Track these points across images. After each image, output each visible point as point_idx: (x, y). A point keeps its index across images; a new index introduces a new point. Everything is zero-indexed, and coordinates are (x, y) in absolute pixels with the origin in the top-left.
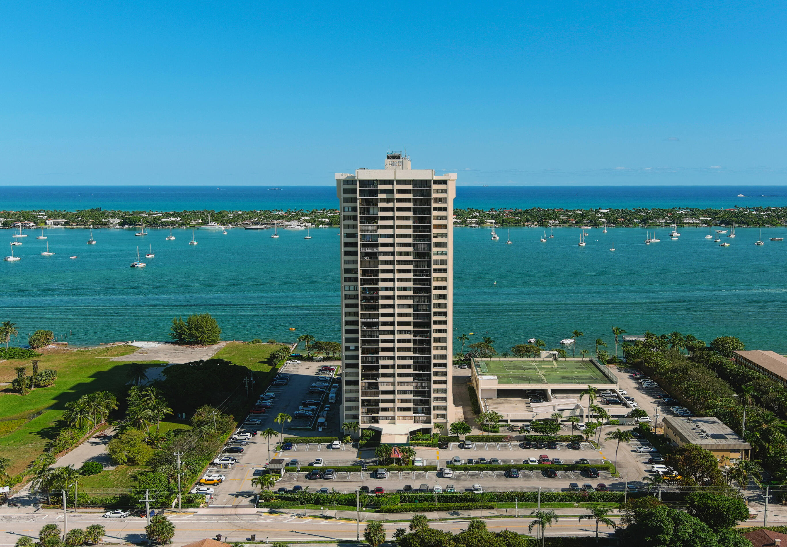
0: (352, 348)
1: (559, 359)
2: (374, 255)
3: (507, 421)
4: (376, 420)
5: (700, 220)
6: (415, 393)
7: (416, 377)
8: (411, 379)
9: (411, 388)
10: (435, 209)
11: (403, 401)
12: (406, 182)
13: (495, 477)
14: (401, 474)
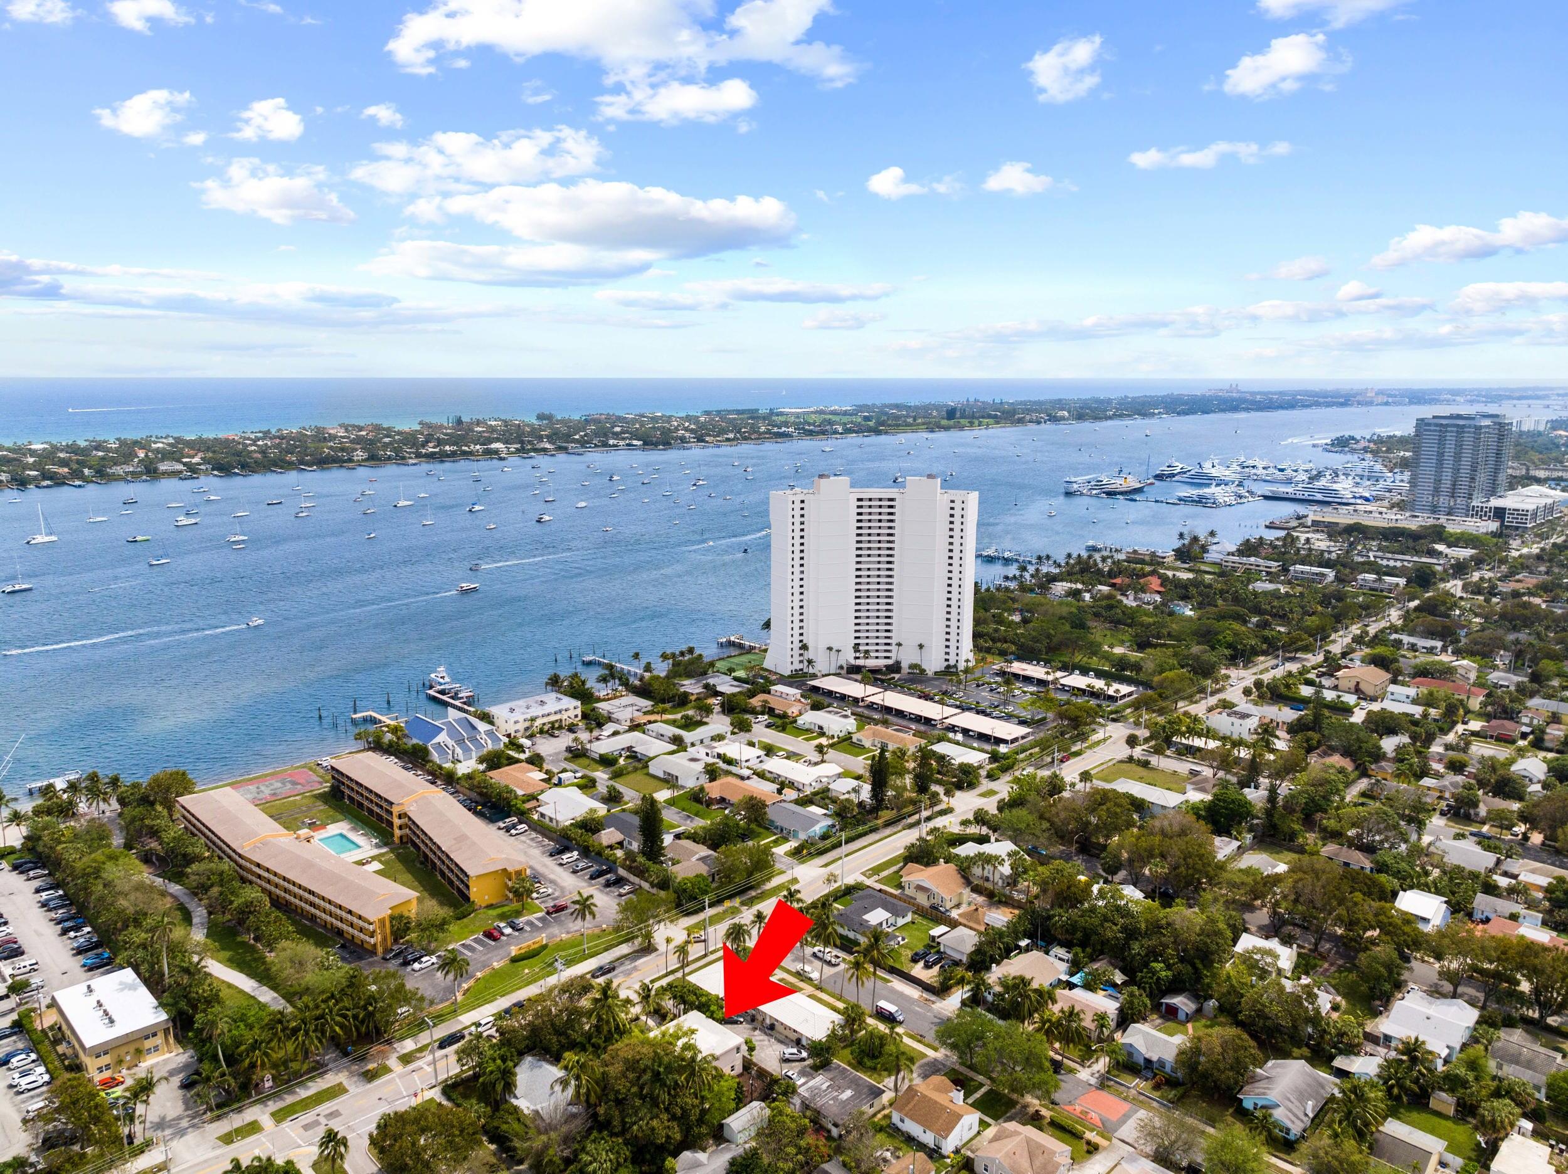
5: (185, 464)
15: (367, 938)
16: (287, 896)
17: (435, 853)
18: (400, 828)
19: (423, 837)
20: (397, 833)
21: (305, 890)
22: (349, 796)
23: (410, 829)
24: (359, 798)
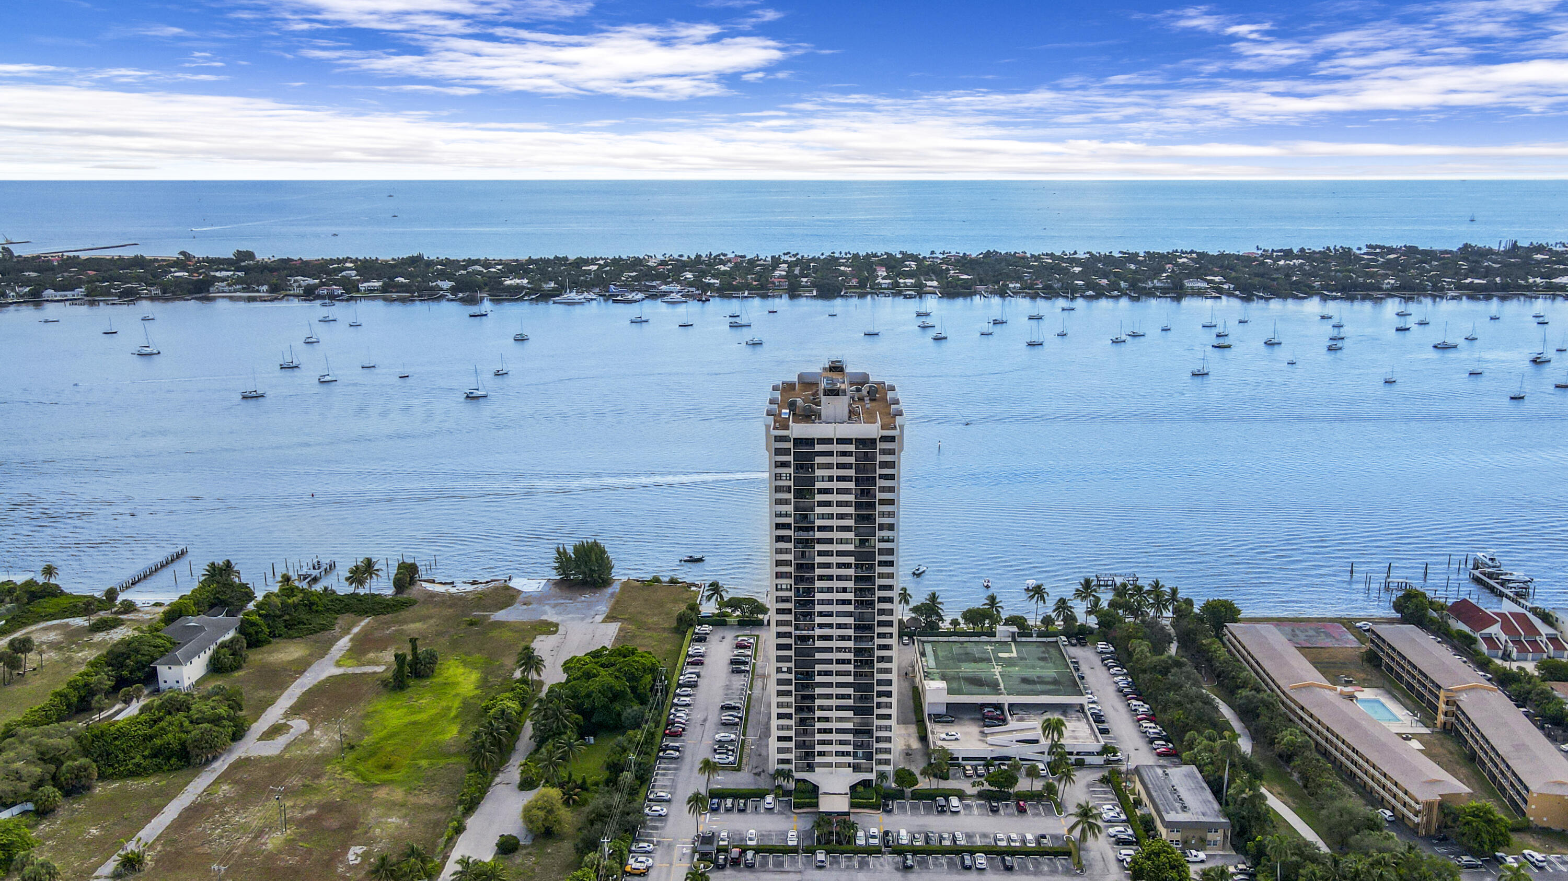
0: (785, 669)
1: (1019, 639)
2: (809, 543)
3: (957, 759)
4: (810, 768)
6: (856, 732)
7: (857, 710)
8: (850, 714)
9: (850, 725)
10: (881, 476)
11: (841, 743)
12: (848, 441)
13: (946, 867)
14: (843, 859)
15: (1411, 815)
16: (1328, 746)
17: (1486, 753)
18: (1446, 714)
19: (1474, 732)
20: (1441, 718)
21: (1349, 746)
22: (1387, 664)
23: (1457, 718)
24: (1400, 670)
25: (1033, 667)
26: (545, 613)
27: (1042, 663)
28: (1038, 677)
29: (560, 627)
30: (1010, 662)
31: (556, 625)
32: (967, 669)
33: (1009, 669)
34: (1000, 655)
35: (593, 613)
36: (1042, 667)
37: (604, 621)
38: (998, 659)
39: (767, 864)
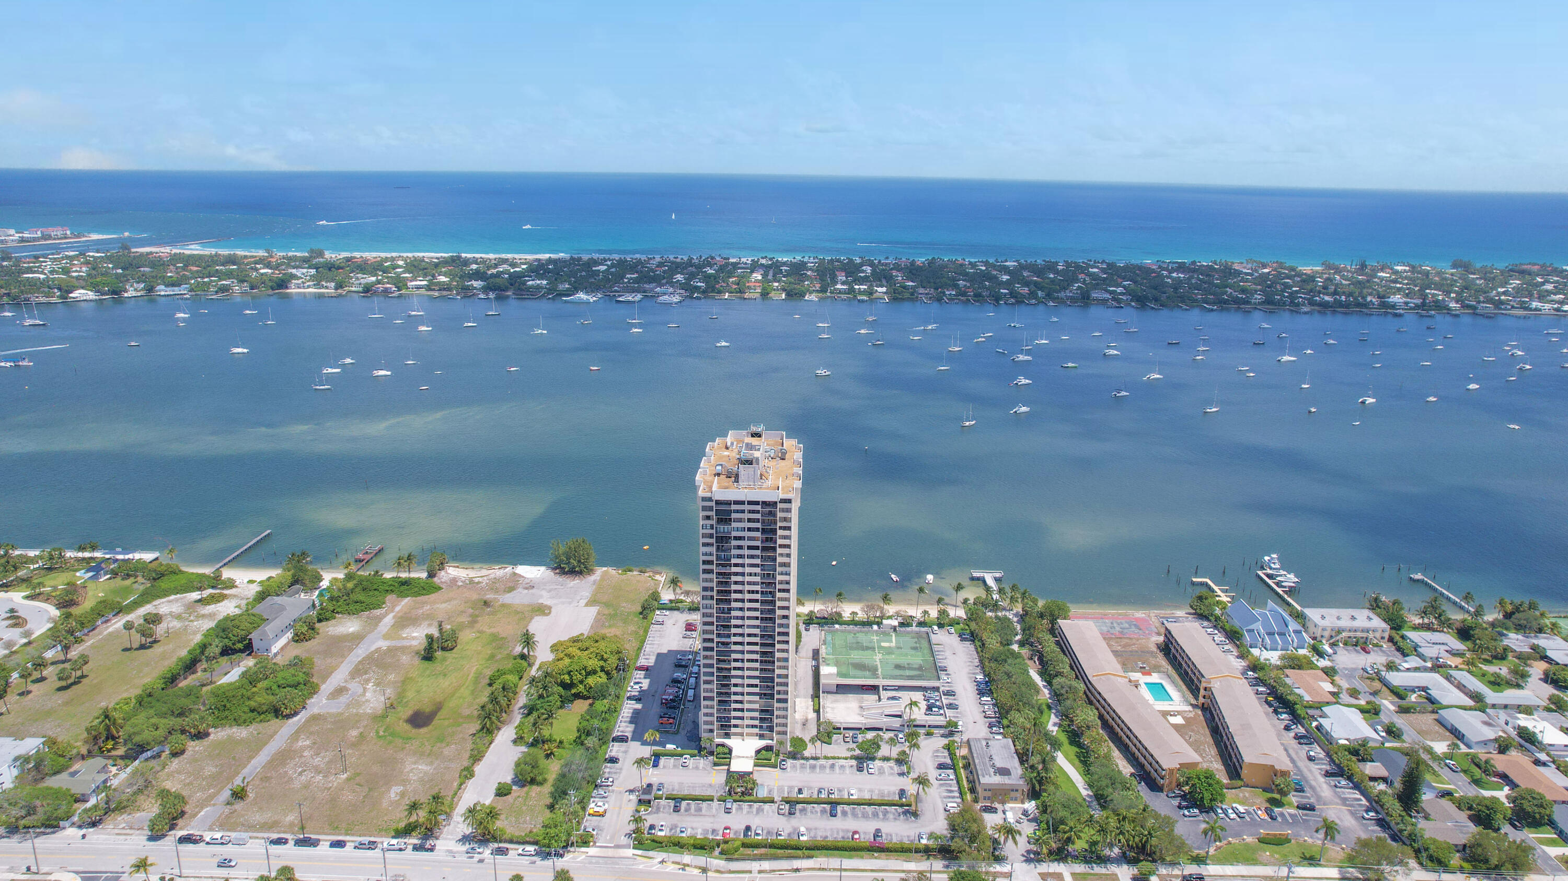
1: (900, 630)
2: (727, 575)
3: (840, 728)
4: (728, 736)
6: (761, 712)
7: (762, 696)
8: (757, 698)
11: (751, 719)
12: (756, 503)
13: (819, 814)
14: (745, 806)
15: (1159, 778)
17: (1224, 729)
19: (1218, 712)
20: (1202, 697)
22: (1174, 654)
23: (1211, 701)
24: (1180, 659)
25: (906, 655)
26: (541, 596)
27: (913, 652)
28: (908, 664)
29: (552, 610)
30: (889, 651)
31: (550, 608)
32: (856, 656)
33: (887, 657)
34: (883, 644)
35: (579, 598)
36: (912, 656)
37: (587, 605)
38: (880, 647)
39: (690, 809)
